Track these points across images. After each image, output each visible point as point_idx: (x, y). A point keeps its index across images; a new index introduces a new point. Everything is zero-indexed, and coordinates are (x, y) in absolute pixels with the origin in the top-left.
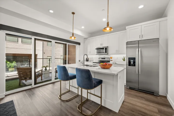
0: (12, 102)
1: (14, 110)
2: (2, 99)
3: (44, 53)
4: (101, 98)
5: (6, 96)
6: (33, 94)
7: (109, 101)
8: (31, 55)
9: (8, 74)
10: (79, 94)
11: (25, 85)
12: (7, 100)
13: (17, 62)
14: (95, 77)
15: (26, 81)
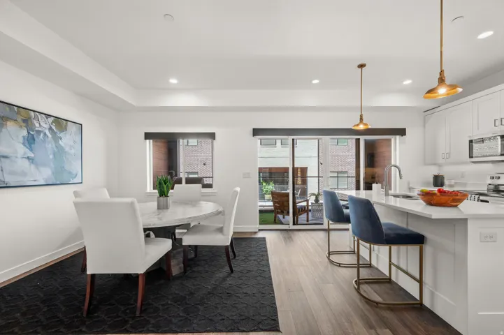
0: (264, 239)
1: (266, 247)
2: (256, 233)
3: (320, 164)
4: (420, 281)
5: (260, 230)
6: (290, 238)
7: (442, 296)
8: (288, 168)
9: (264, 204)
10: (372, 263)
11: (282, 223)
12: (260, 235)
13: (275, 182)
14: (407, 224)
15: (284, 218)
